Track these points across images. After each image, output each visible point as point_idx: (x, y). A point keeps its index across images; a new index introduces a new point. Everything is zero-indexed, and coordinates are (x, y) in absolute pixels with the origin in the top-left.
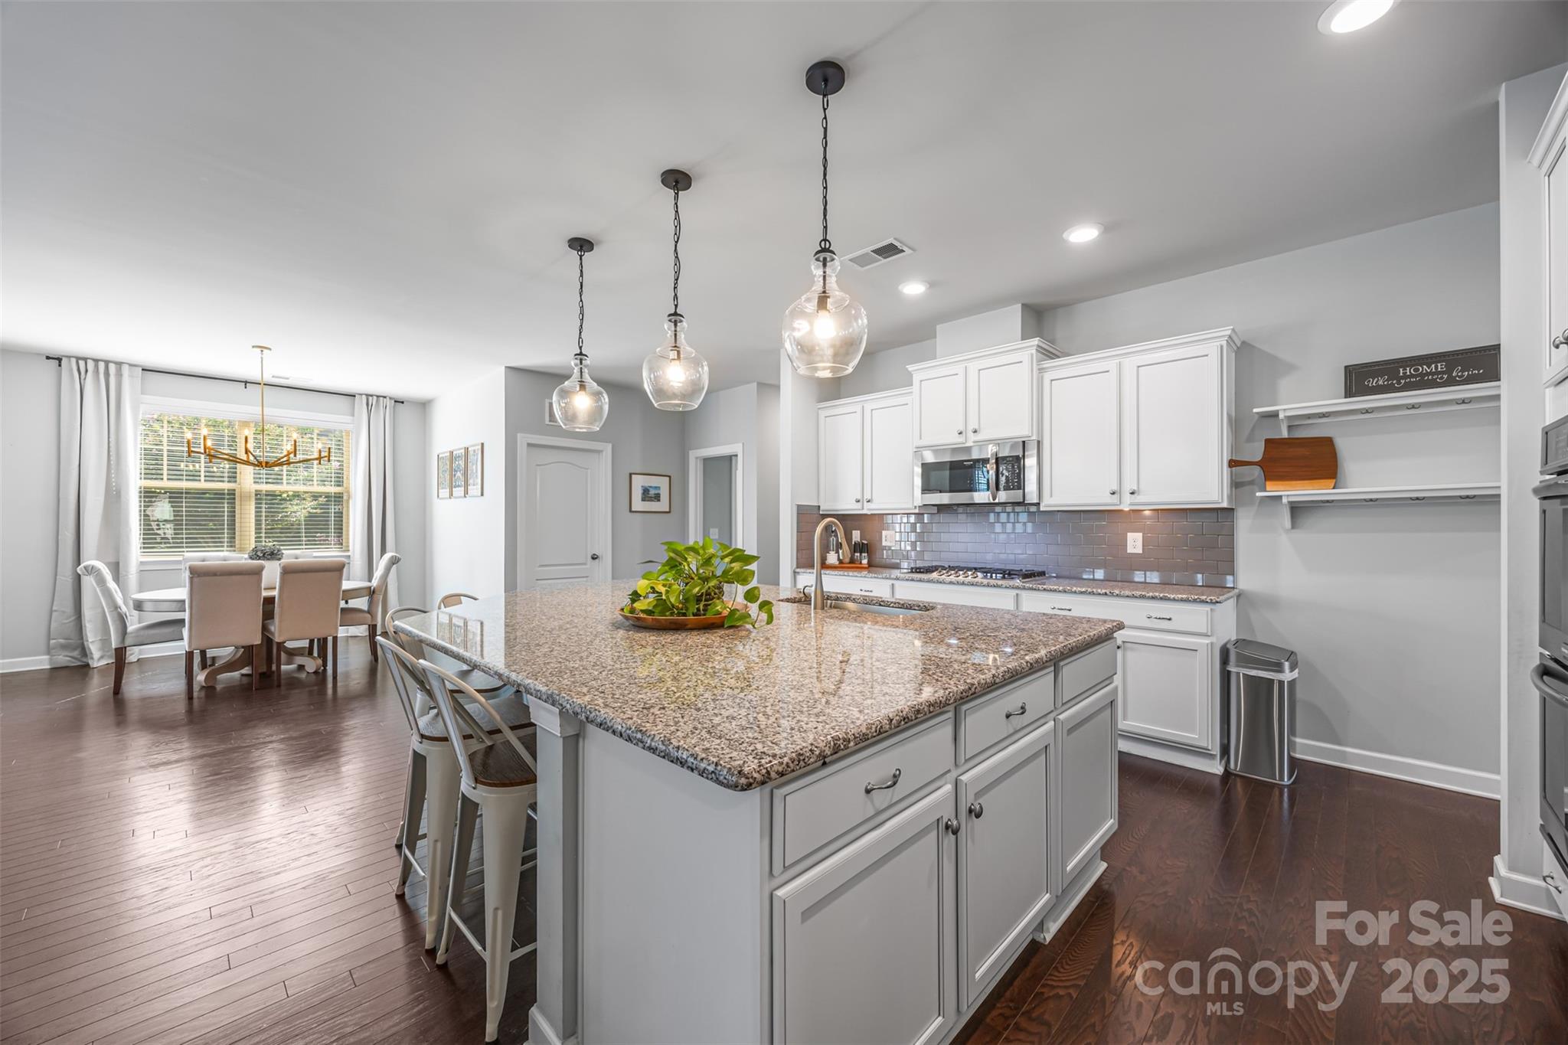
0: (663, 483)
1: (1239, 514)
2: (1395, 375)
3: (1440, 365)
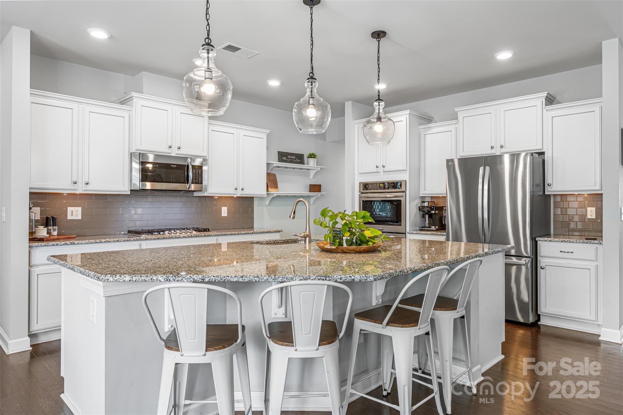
1: (255, 199)
2: (287, 157)
3: (294, 157)
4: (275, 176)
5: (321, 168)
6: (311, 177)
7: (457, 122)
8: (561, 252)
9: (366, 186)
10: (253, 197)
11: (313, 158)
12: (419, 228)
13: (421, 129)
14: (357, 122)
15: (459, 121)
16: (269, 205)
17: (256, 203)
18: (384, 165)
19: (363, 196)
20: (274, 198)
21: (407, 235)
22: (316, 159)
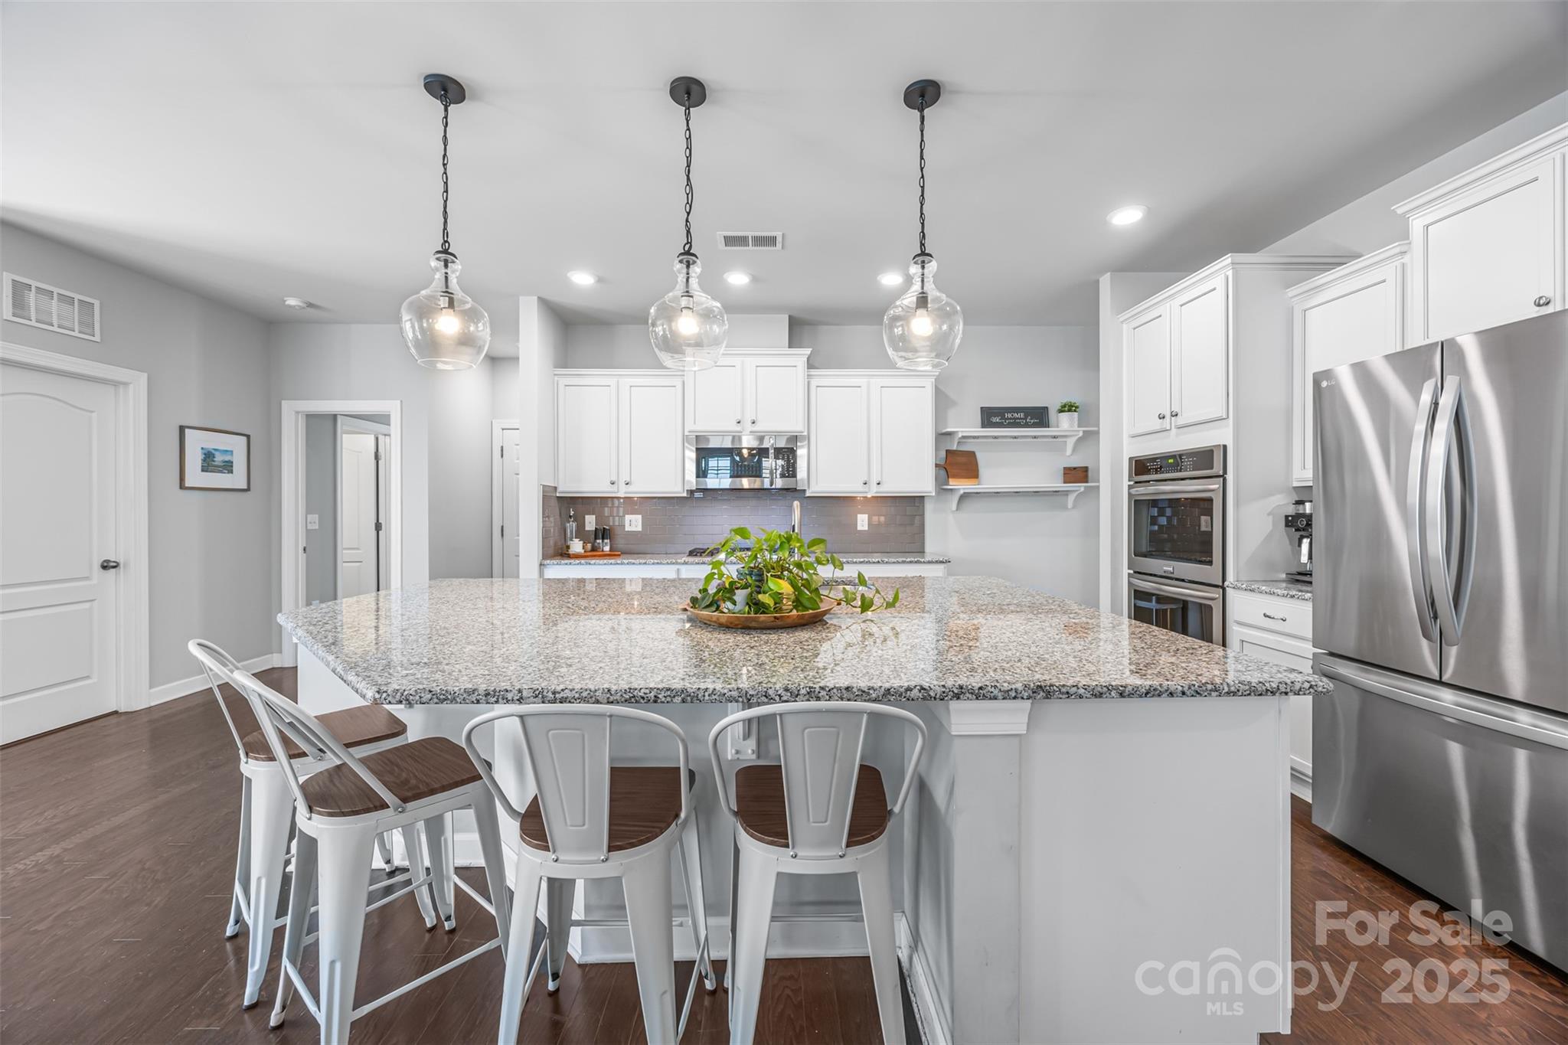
0: (238, 445)
1: (924, 501)
2: (1003, 417)
3: (1022, 414)
4: (972, 454)
5: (1084, 432)
6: (1069, 452)
7: (1403, 249)
9: (1141, 467)
10: (923, 497)
11: (1066, 413)
12: (1287, 574)
13: (1291, 298)
14: (1126, 317)
15: (1410, 243)
16: (957, 510)
17: (929, 507)
18: (1175, 409)
19: (1133, 491)
20: (964, 497)
21: (1230, 592)
22: (1076, 413)
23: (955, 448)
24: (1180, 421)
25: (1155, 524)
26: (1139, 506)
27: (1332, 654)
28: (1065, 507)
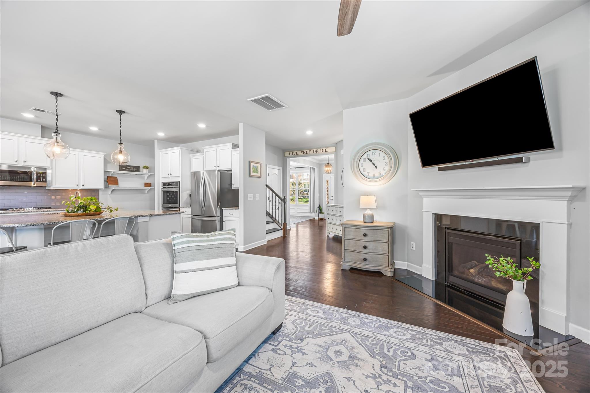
1: (100, 191)
2: (126, 168)
3: (132, 168)
4: (116, 178)
5: (150, 174)
6: (146, 179)
7: (203, 154)
8: (229, 214)
9: (164, 184)
10: (98, 190)
11: (145, 169)
13: (190, 156)
14: (161, 151)
16: (111, 194)
17: (100, 193)
18: (171, 173)
19: (163, 189)
20: (114, 190)
21: (180, 208)
22: (148, 169)
23: (110, 176)
24: (172, 176)
25: (168, 197)
26: (164, 193)
27: (194, 215)
28: (144, 193)
